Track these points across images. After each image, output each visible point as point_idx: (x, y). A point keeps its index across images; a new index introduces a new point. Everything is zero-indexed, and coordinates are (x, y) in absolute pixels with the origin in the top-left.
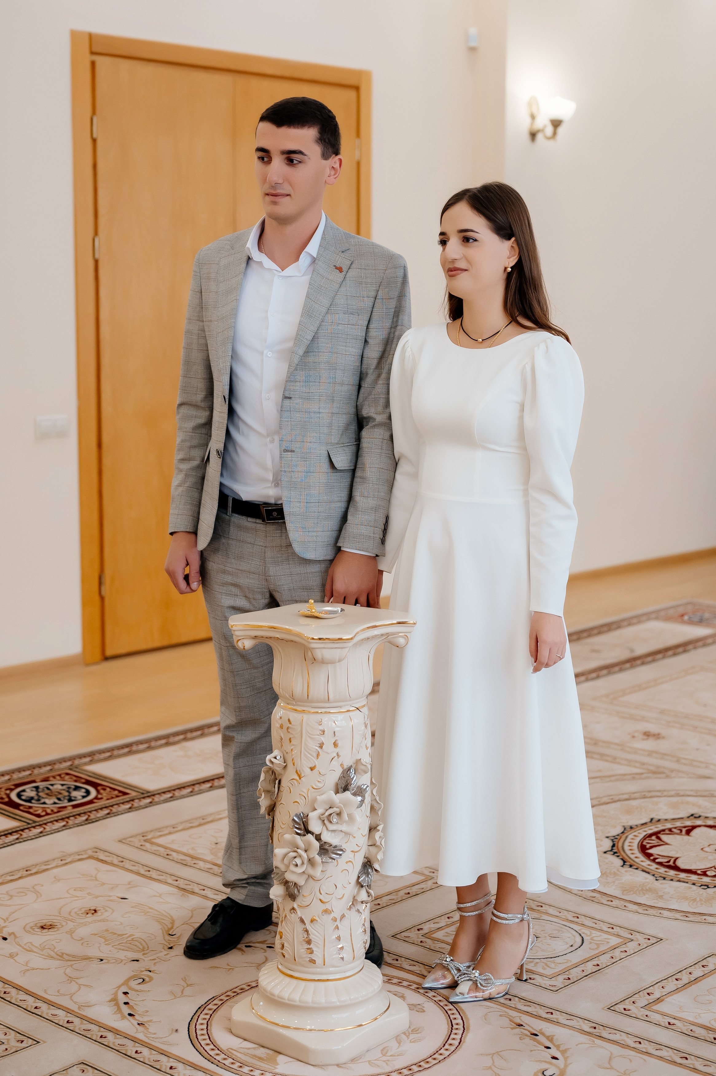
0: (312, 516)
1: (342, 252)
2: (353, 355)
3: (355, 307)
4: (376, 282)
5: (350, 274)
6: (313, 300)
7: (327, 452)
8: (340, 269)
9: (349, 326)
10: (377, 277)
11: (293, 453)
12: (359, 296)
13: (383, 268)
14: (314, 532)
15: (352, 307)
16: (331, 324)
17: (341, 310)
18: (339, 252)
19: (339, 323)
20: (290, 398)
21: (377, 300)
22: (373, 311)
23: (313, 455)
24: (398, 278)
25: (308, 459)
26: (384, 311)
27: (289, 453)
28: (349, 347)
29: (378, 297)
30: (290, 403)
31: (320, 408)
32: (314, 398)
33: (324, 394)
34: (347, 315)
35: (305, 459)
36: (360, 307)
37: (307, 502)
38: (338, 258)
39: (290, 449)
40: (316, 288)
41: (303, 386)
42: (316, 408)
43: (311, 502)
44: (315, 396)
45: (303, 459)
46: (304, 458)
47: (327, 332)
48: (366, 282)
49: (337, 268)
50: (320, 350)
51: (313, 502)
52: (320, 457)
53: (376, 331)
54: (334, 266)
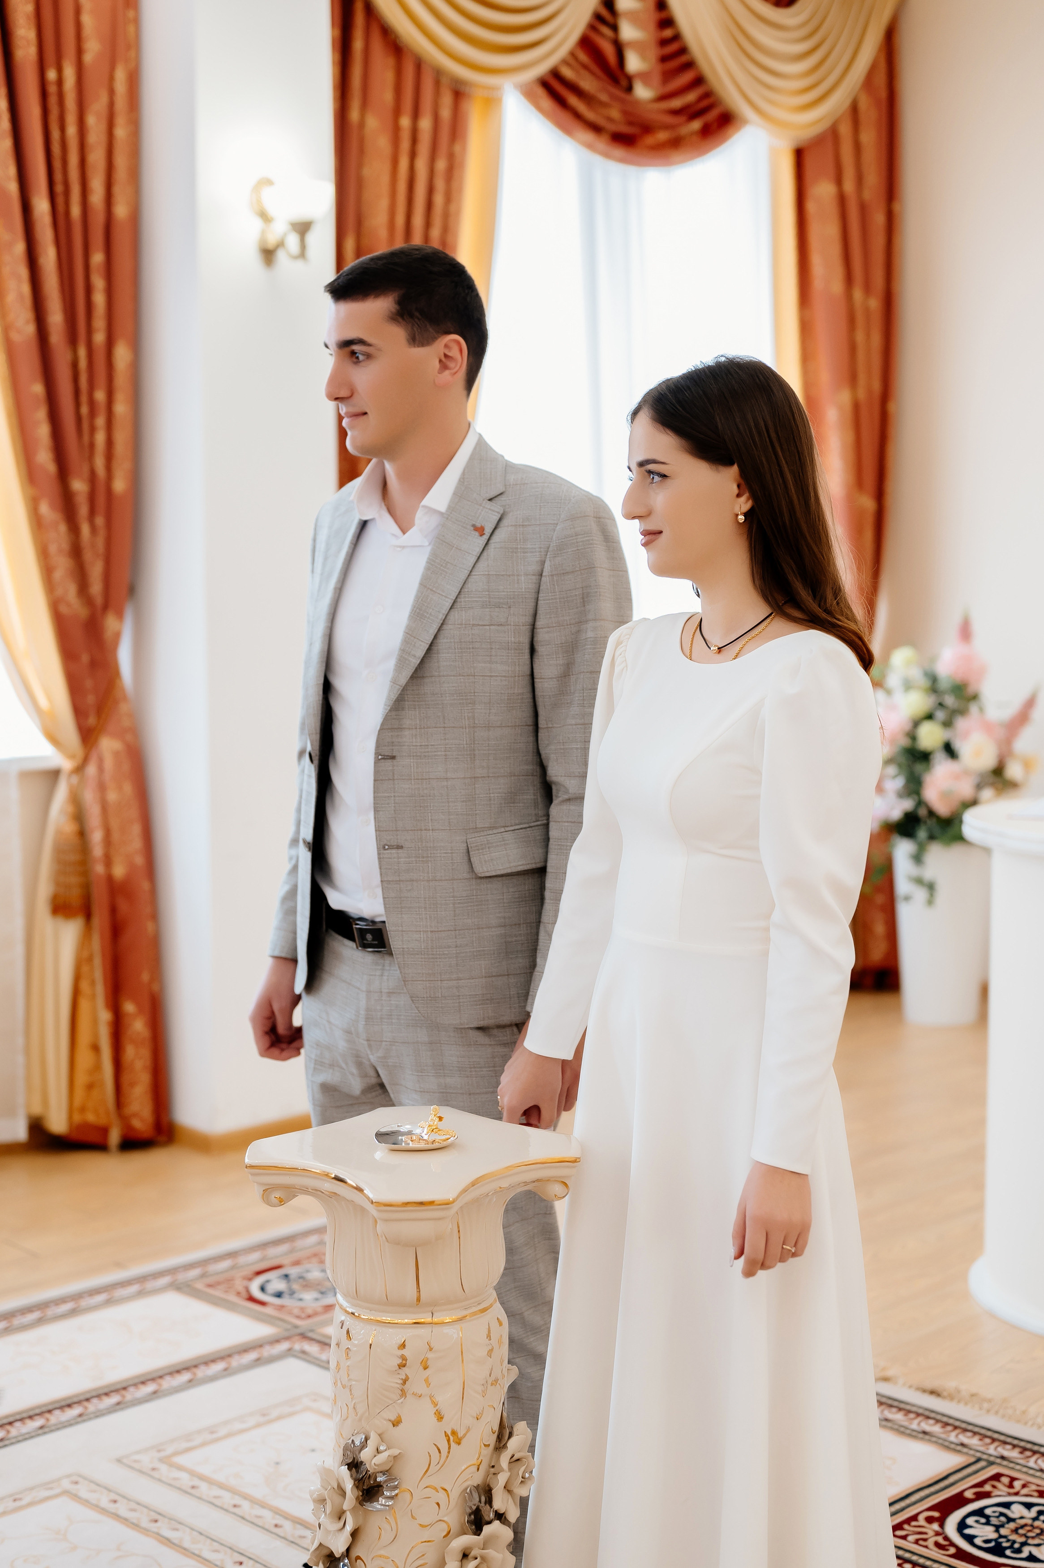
0: (444, 954)
1: (489, 500)
2: (505, 676)
3: (504, 593)
4: (540, 548)
5: (496, 538)
6: (431, 587)
7: (466, 845)
8: (480, 531)
9: (492, 627)
10: (542, 537)
11: (400, 851)
12: (511, 573)
13: (552, 522)
14: (452, 980)
15: (497, 594)
16: (459, 626)
17: (477, 601)
18: (484, 500)
19: (473, 625)
20: (393, 758)
21: (543, 579)
22: (539, 598)
23: (438, 851)
24: (579, 536)
25: (430, 859)
26: (558, 597)
27: (394, 851)
28: (496, 663)
29: (544, 574)
30: (393, 766)
31: (447, 772)
32: (436, 755)
33: (454, 746)
34: (487, 610)
35: (425, 859)
36: (512, 593)
37: (432, 932)
38: (480, 511)
39: (395, 844)
40: (436, 567)
41: (416, 735)
42: (440, 772)
43: (440, 931)
44: (437, 751)
45: (421, 859)
46: (423, 857)
47: (452, 641)
48: (524, 548)
49: (476, 528)
50: (442, 674)
51: (444, 931)
52: (452, 853)
53: (548, 632)
54: (474, 526)
